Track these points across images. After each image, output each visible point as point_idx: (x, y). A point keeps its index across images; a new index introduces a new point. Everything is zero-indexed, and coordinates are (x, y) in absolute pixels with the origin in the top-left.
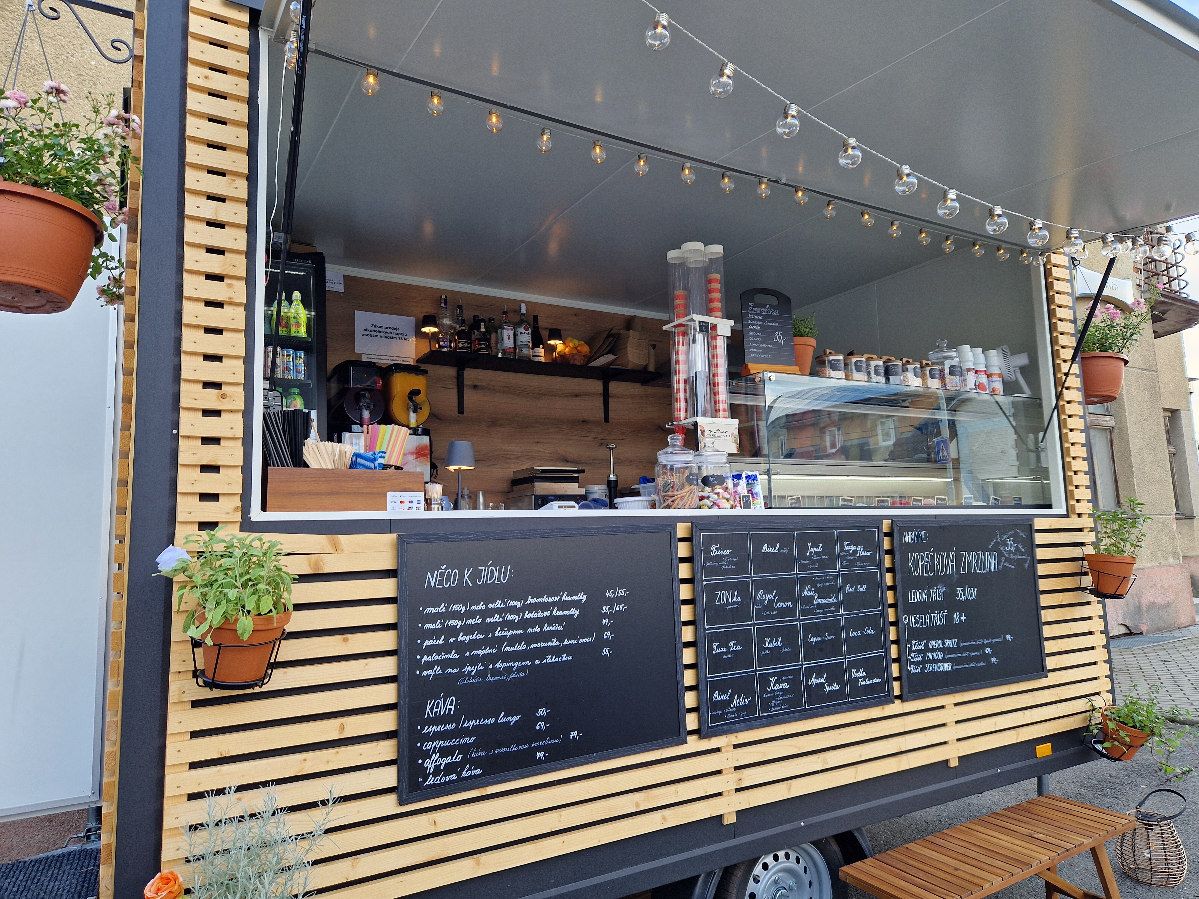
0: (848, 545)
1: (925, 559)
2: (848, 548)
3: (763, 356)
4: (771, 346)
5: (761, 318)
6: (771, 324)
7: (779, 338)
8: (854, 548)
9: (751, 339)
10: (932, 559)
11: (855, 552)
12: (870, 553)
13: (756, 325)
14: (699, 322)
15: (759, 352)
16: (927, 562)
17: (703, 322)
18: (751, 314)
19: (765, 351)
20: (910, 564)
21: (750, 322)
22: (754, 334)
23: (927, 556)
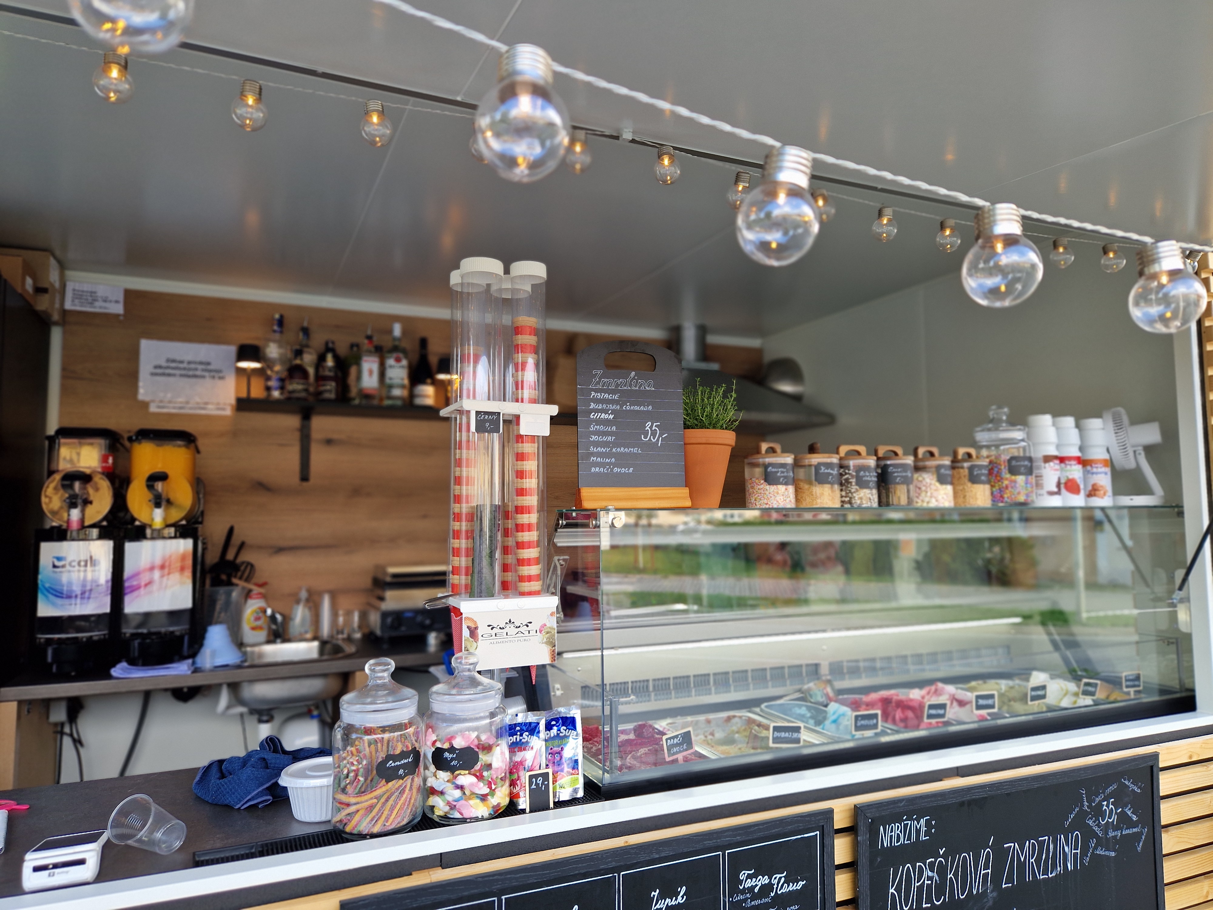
0: (749, 877)
1: (927, 873)
2: (749, 884)
3: (616, 470)
4: (635, 450)
5: (616, 397)
6: (637, 408)
7: (654, 433)
8: (765, 880)
9: (594, 438)
10: (942, 871)
11: (767, 889)
12: (801, 883)
13: (605, 411)
14: (478, 413)
15: (608, 464)
16: (929, 878)
17: (486, 413)
18: (596, 391)
19: (622, 460)
20: (892, 890)
21: (593, 405)
22: (601, 428)
23: (931, 867)
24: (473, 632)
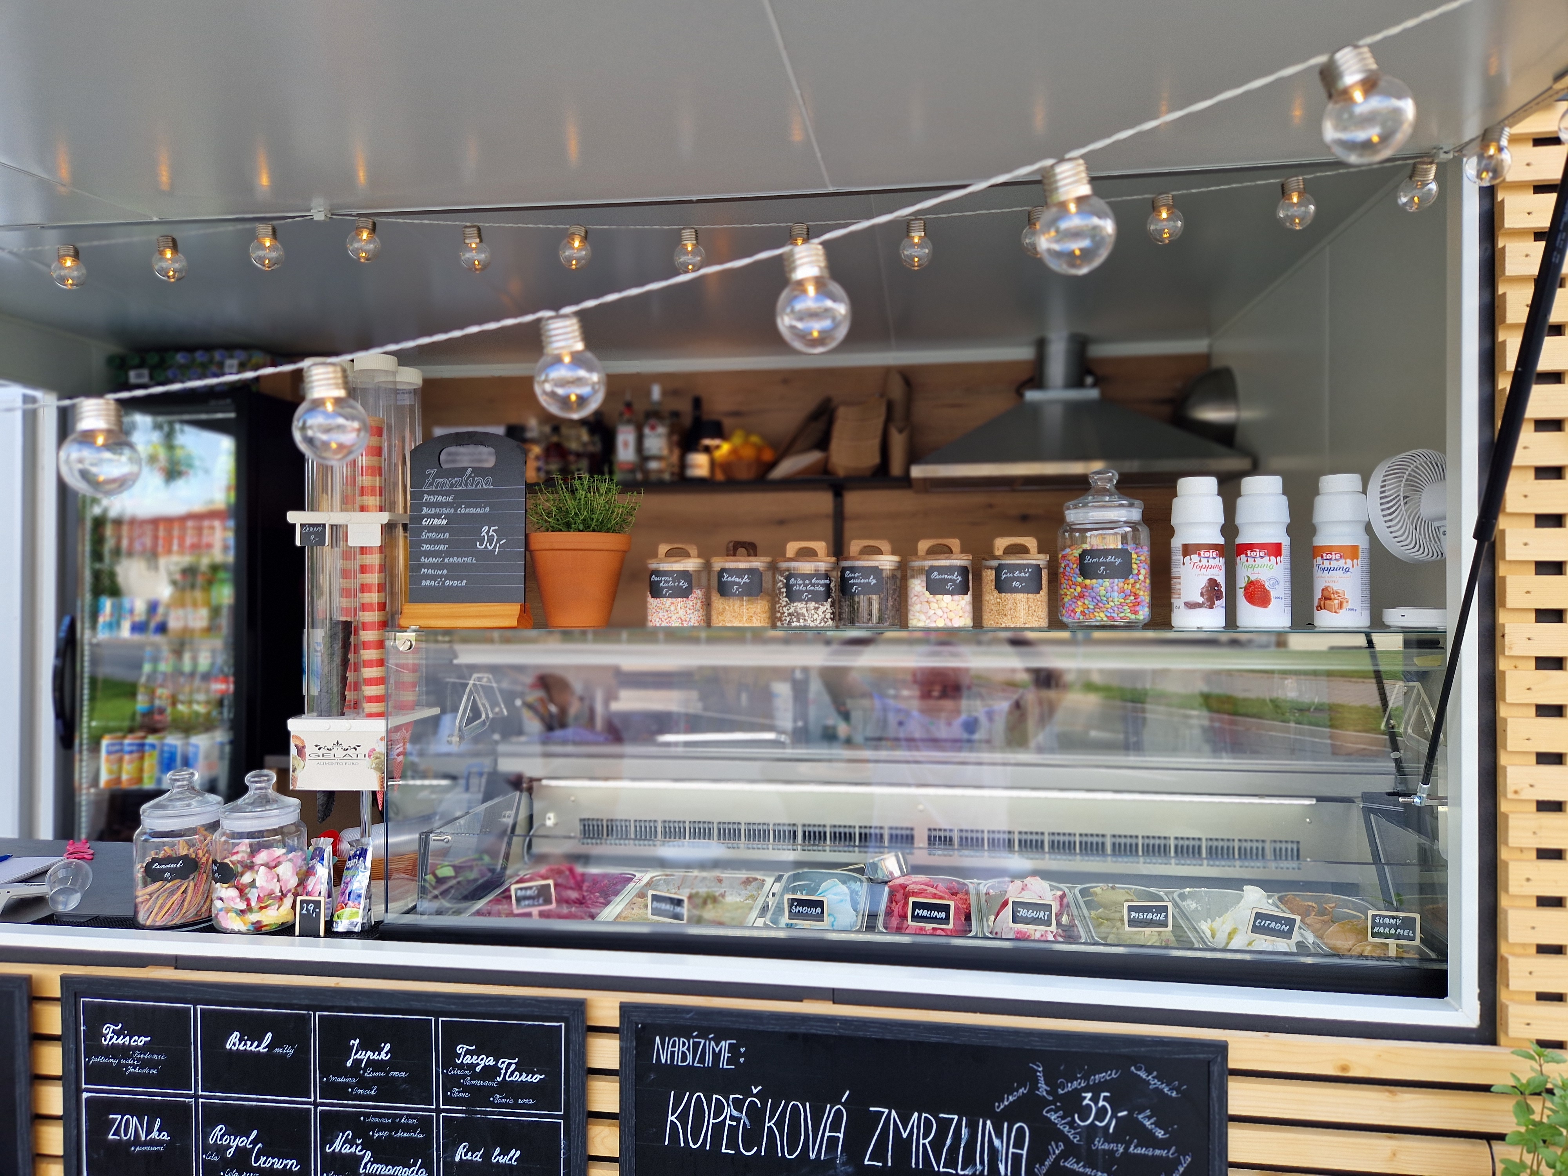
0: (468, 1052)
1: (729, 1110)
2: (468, 1060)
3: (448, 583)
4: (468, 560)
5: (450, 499)
6: (472, 510)
7: (490, 540)
8: (491, 1061)
9: (426, 547)
11: (490, 1072)
13: (438, 516)
14: (302, 525)
15: (441, 576)
17: (310, 525)
18: (429, 493)
19: (455, 571)
20: (671, 1118)
21: (425, 510)
22: (433, 535)
23: (738, 1104)
24: (301, 751)
